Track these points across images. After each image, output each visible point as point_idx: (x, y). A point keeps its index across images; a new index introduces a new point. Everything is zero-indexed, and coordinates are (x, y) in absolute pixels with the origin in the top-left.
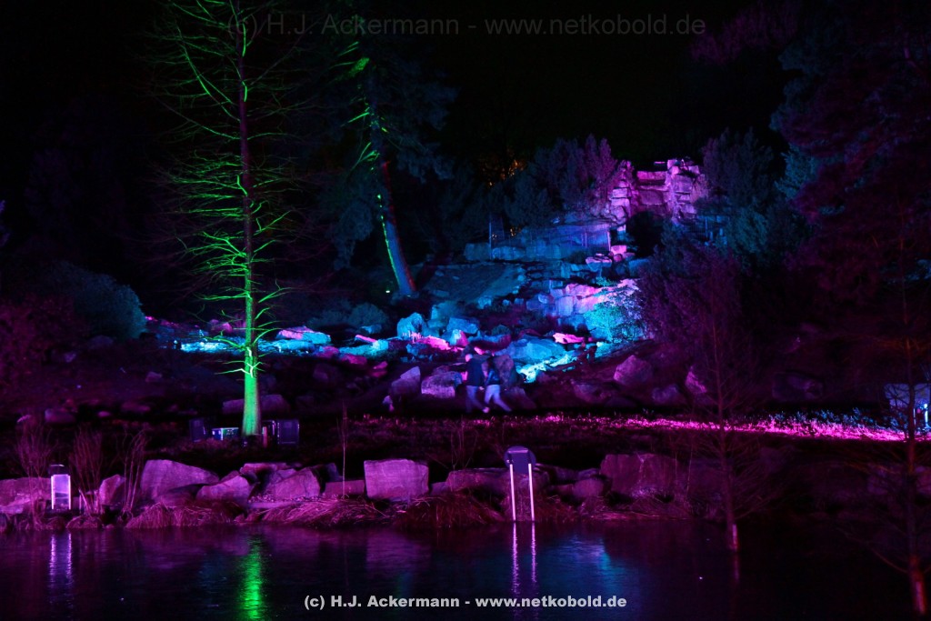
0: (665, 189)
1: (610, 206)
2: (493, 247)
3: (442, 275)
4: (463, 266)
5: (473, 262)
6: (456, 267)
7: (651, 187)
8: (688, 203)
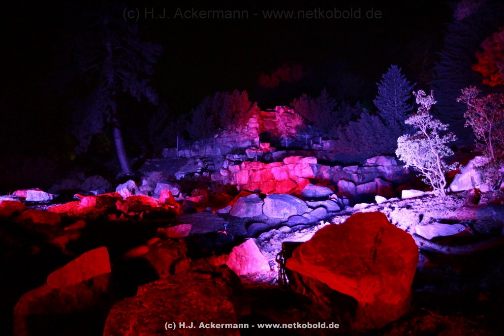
0: (277, 120)
1: (248, 127)
2: (179, 150)
3: (149, 164)
4: (162, 159)
5: (167, 158)
6: (158, 160)
7: (269, 119)
8: (291, 127)
